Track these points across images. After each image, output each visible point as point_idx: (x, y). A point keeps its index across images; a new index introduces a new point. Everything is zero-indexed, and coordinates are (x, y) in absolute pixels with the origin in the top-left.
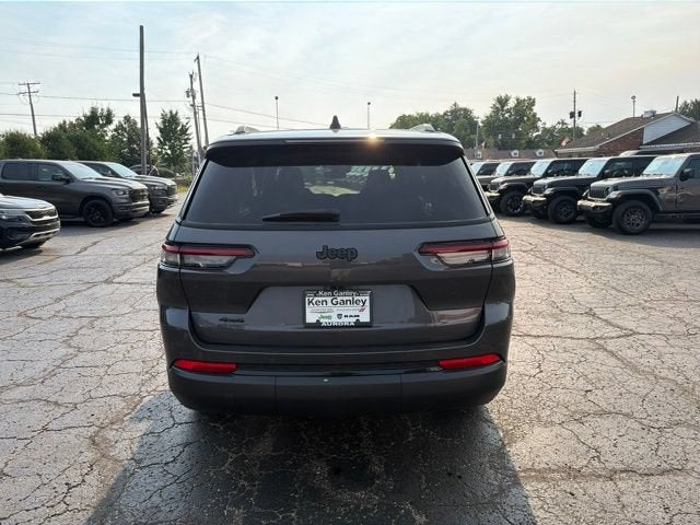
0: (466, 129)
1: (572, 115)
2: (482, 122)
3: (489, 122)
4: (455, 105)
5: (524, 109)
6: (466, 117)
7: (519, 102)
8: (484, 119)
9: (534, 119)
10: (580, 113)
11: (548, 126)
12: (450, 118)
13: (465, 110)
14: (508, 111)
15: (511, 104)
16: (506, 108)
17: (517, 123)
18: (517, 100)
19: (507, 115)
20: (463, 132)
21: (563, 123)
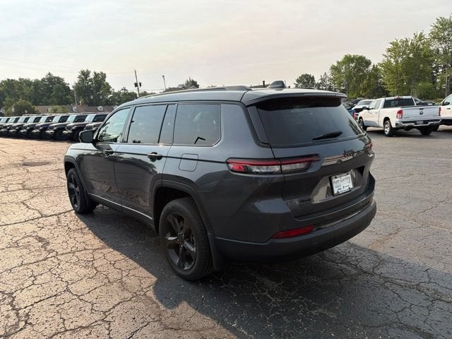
0: (62, 92)
1: (136, 85)
2: (73, 87)
3: (78, 87)
4: (49, 74)
5: (100, 80)
6: (59, 83)
7: (96, 75)
8: (74, 85)
9: (108, 87)
10: (140, 84)
11: (116, 91)
12: (47, 83)
13: (58, 78)
14: (90, 80)
15: (92, 76)
16: (88, 79)
17: (98, 89)
18: (95, 73)
19: (90, 83)
20: (60, 93)
21: (125, 90)
